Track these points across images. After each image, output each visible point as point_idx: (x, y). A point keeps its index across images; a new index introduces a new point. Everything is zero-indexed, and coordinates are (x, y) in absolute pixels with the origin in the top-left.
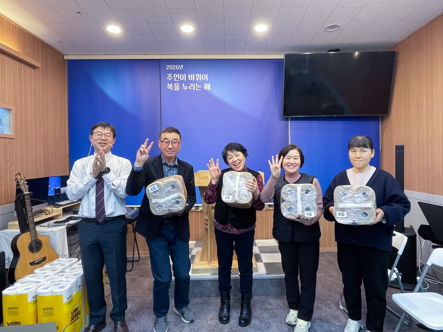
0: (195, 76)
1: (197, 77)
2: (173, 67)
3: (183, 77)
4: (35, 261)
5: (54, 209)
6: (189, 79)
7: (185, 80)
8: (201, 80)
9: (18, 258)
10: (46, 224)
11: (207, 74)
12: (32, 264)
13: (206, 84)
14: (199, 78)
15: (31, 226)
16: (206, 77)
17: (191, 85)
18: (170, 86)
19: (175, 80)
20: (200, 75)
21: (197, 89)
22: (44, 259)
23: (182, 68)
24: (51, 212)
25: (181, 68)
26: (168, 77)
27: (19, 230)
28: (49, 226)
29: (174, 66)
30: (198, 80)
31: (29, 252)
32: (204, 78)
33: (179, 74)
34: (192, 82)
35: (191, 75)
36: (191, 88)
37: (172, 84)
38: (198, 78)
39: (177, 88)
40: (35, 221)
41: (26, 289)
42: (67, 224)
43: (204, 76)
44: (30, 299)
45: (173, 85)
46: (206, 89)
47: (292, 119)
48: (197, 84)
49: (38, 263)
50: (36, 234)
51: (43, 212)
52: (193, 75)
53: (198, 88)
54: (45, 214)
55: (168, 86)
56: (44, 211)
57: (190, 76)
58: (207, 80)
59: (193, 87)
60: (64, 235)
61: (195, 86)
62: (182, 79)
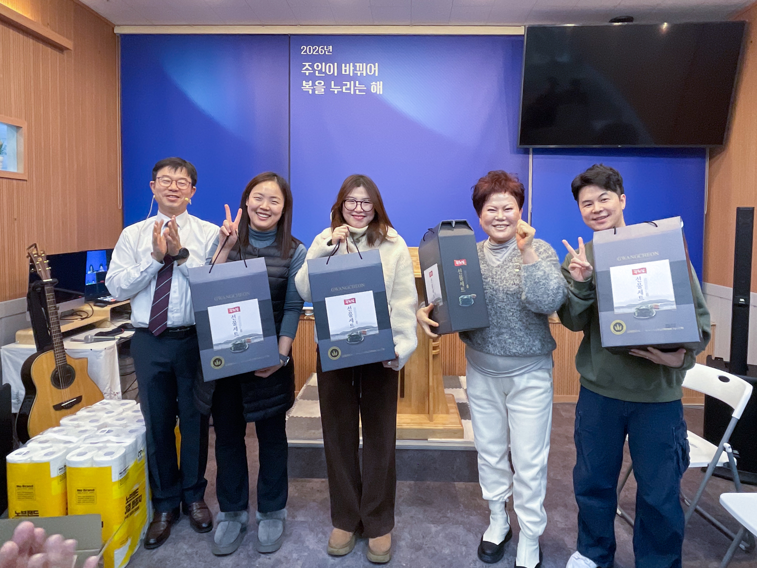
0: (355, 66)
1: (358, 69)
2: (314, 50)
3: (331, 69)
4: (63, 403)
5: (96, 308)
6: (343, 73)
7: (336, 74)
8: (365, 75)
9: (33, 397)
10: (81, 336)
11: (377, 64)
12: (58, 407)
14: (363, 71)
15: (56, 340)
16: (375, 69)
17: (346, 85)
18: (307, 86)
19: (317, 74)
20: (364, 64)
21: (357, 91)
22: (79, 399)
23: (331, 51)
24: (90, 314)
25: (329, 52)
26: (304, 69)
27: (34, 347)
28: (86, 341)
29: (316, 48)
30: (359, 75)
31: (52, 386)
33: (324, 64)
34: (348, 78)
35: (348, 65)
36: (346, 89)
37: (311, 82)
38: (360, 71)
39: (320, 89)
40: (62, 331)
41: (46, 455)
42: (118, 337)
43: (371, 66)
44: (55, 473)
45: (314, 84)
46: (375, 92)
47: (536, 152)
48: (357, 82)
49: (69, 407)
50: (64, 354)
51: (77, 315)
52: (351, 64)
53: (360, 91)
54: (80, 317)
55: (304, 85)
56: (78, 313)
57: (345, 67)
58: (377, 75)
59: (350, 89)
60: (114, 357)
61: (355, 86)
62: (330, 72)
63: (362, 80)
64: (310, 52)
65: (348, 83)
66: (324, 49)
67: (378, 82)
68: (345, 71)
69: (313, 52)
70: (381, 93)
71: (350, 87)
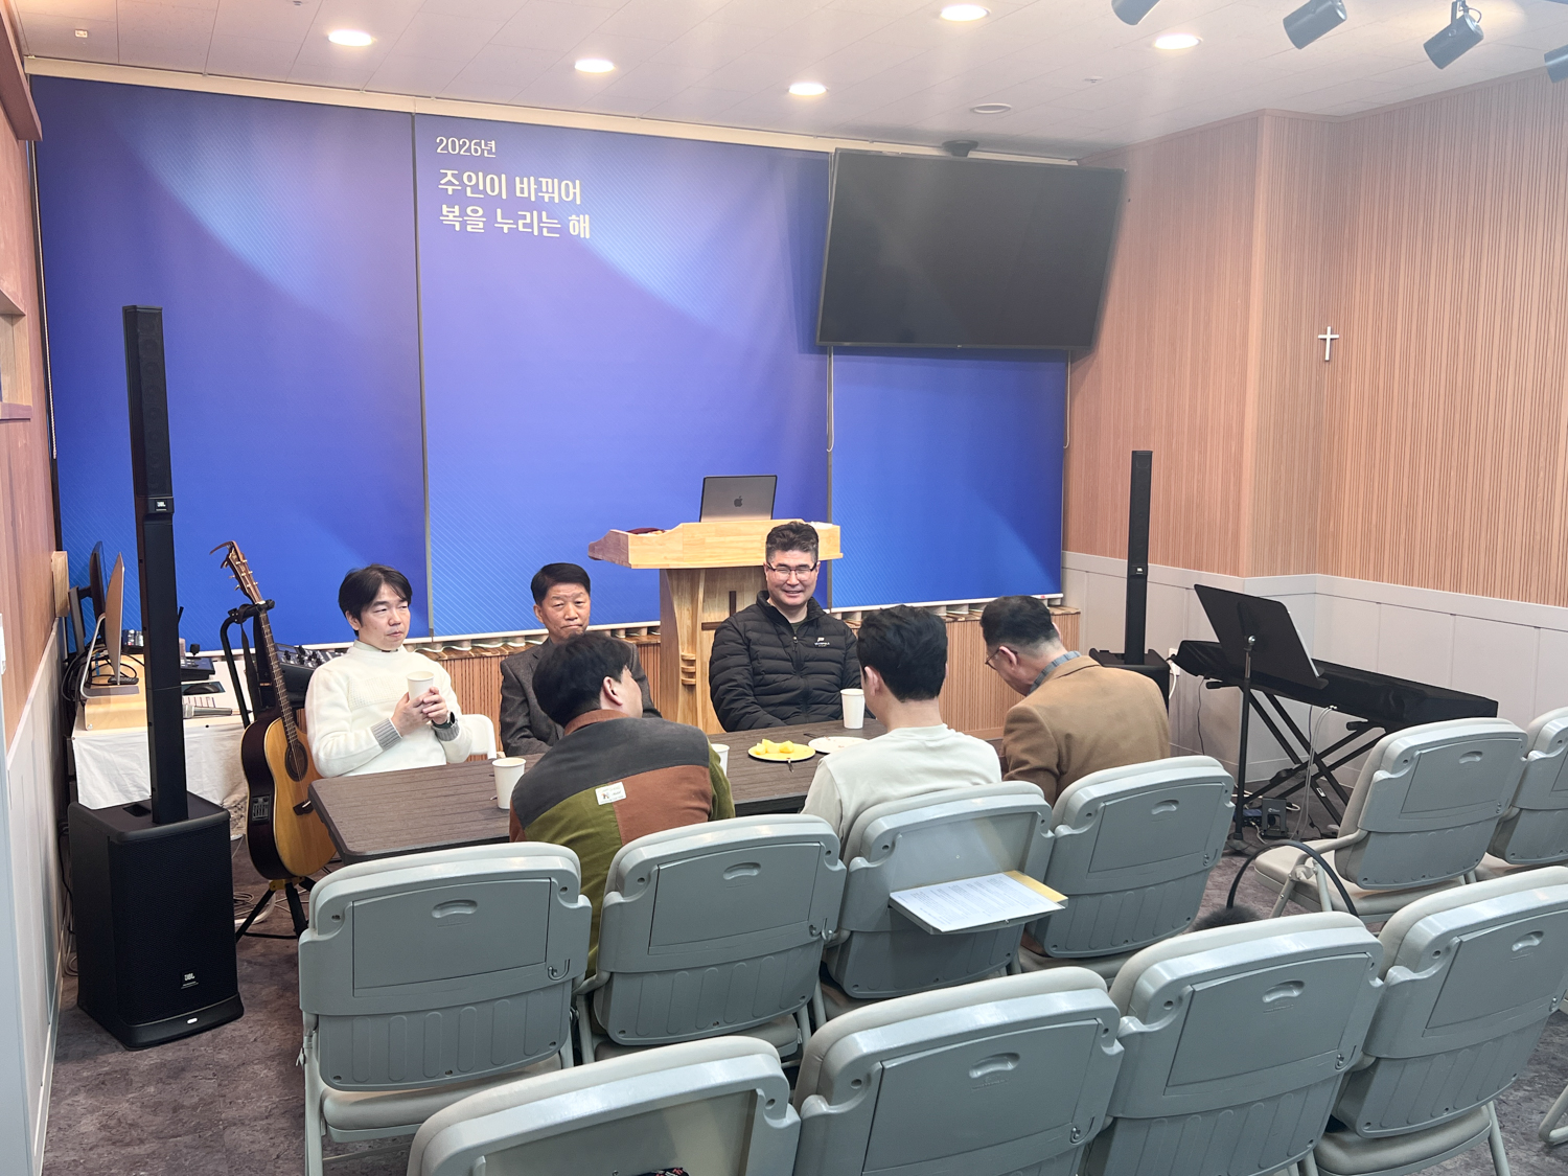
0: (539, 184)
1: (544, 189)
2: (461, 147)
3: (495, 185)
6: (518, 194)
8: (557, 201)
11: (577, 182)
13: (574, 217)
14: (553, 193)
16: (574, 191)
17: (524, 217)
18: (450, 215)
19: (469, 194)
20: (556, 180)
21: (545, 230)
23: (494, 150)
25: (490, 152)
26: (443, 182)
29: (465, 143)
30: (546, 200)
32: (567, 195)
33: (480, 174)
34: (527, 204)
35: (525, 180)
36: (525, 225)
37: (457, 207)
38: (547, 192)
39: (476, 224)
43: (567, 185)
45: (463, 213)
46: (576, 233)
47: (839, 351)
48: (544, 214)
52: (532, 178)
53: (550, 230)
55: (445, 213)
57: (522, 183)
58: (578, 202)
59: (530, 225)
61: (540, 220)
62: (493, 190)
63: (552, 209)
64: (454, 149)
65: (528, 215)
66: (481, 147)
67: (582, 216)
68: (522, 190)
69: (460, 150)
70: (588, 236)
71: (532, 222)
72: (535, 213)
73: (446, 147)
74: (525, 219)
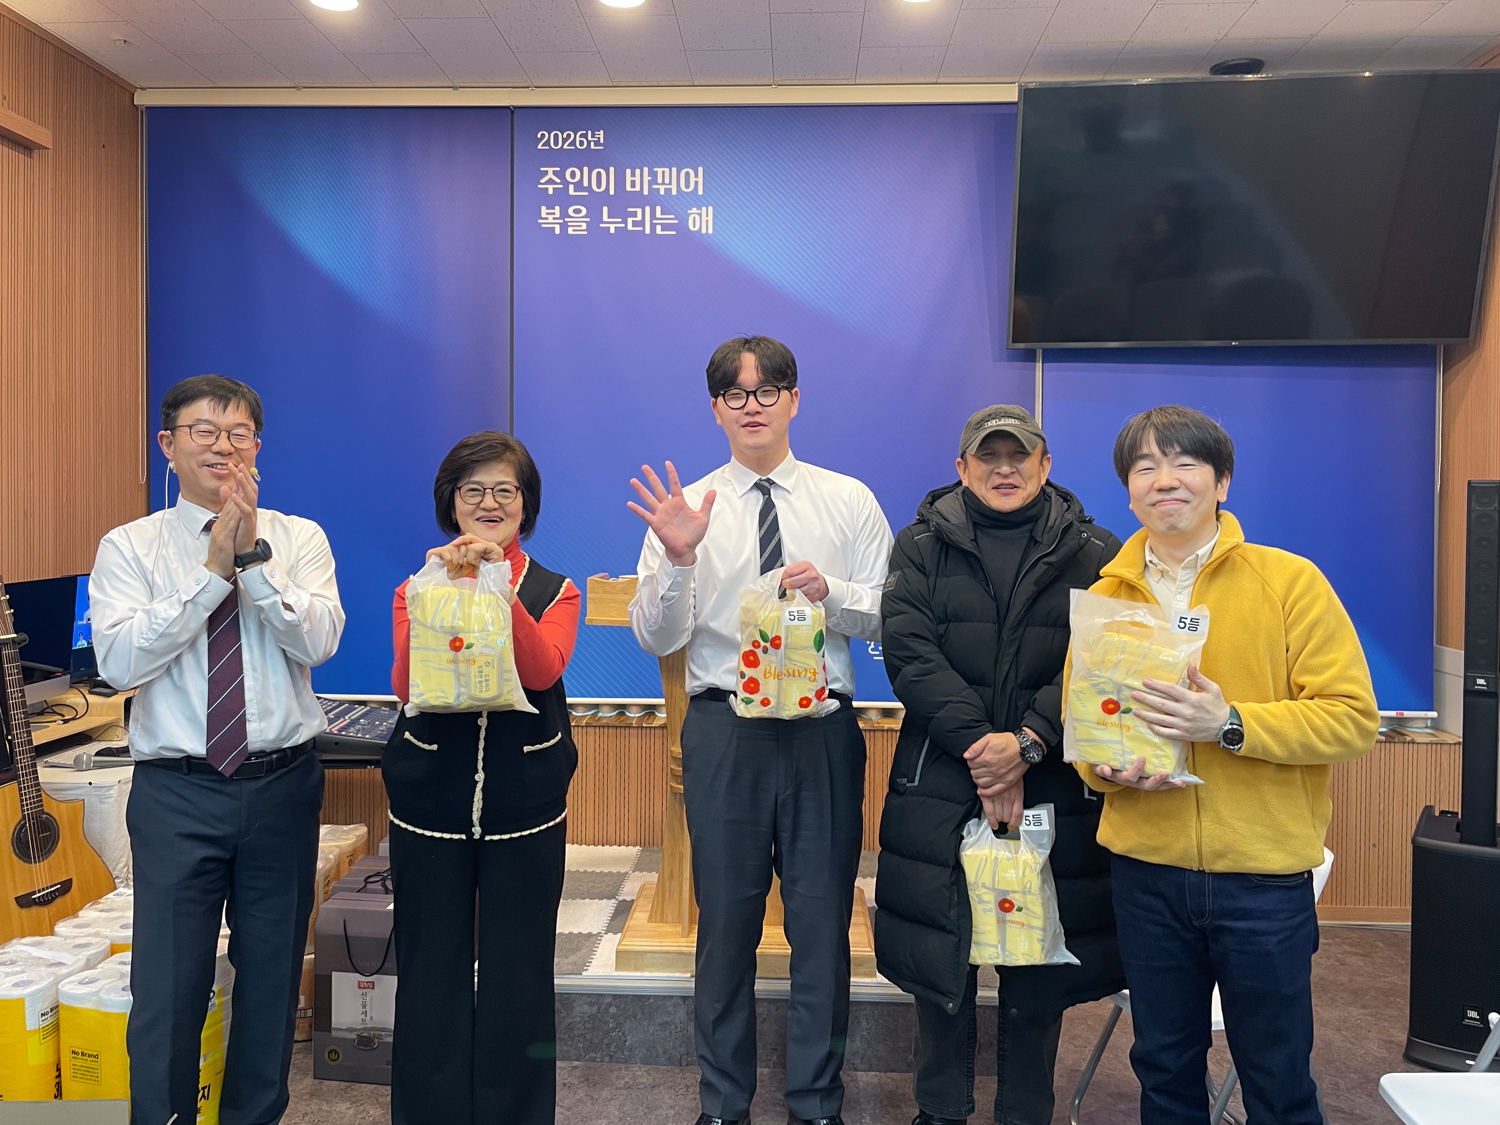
0: (654, 175)
1: (660, 181)
2: (564, 141)
3: (602, 180)
4: (34, 893)
5: (92, 699)
6: (628, 188)
7: (612, 192)
8: (674, 192)
10: (67, 756)
11: (700, 169)
12: (24, 901)
13: (694, 210)
14: (670, 183)
15: (22, 760)
16: (696, 179)
17: (634, 214)
18: (550, 217)
19: (571, 191)
20: (674, 170)
21: (659, 228)
22: (66, 886)
23: (602, 141)
24: (81, 712)
25: (597, 143)
26: (542, 181)
28: (78, 766)
29: (569, 136)
30: (662, 192)
31: (14, 856)
32: (688, 186)
33: (586, 169)
34: (638, 199)
35: (638, 171)
36: (635, 224)
37: (557, 208)
38: (663, 183)
39: (578, 225)
41: (16, 985)
43: (687, 174)
44: (33, 1022)
45: (564, 214)
46: (697, 228)
47: (1050, 356)
48: (658, 209)
49: (45, 901)
50: (39, 790)
51: (55, 713)
52: (646, 169)
53: (665, 227)
55: (544, 215)
56: (55, 708)
57: (633, 175)
58: (700, 192)
59: (642, 223)
61: (653, 216)
62: (599, 186)
63: (669, 203)
64: (556, 144)
65: (639, 211)
66: (587, 139)
68: (633, 184)
69: (563, 144)
71: (646, 220)
72: (648, 209)
73: (547, 143)
74: (636, 217)
